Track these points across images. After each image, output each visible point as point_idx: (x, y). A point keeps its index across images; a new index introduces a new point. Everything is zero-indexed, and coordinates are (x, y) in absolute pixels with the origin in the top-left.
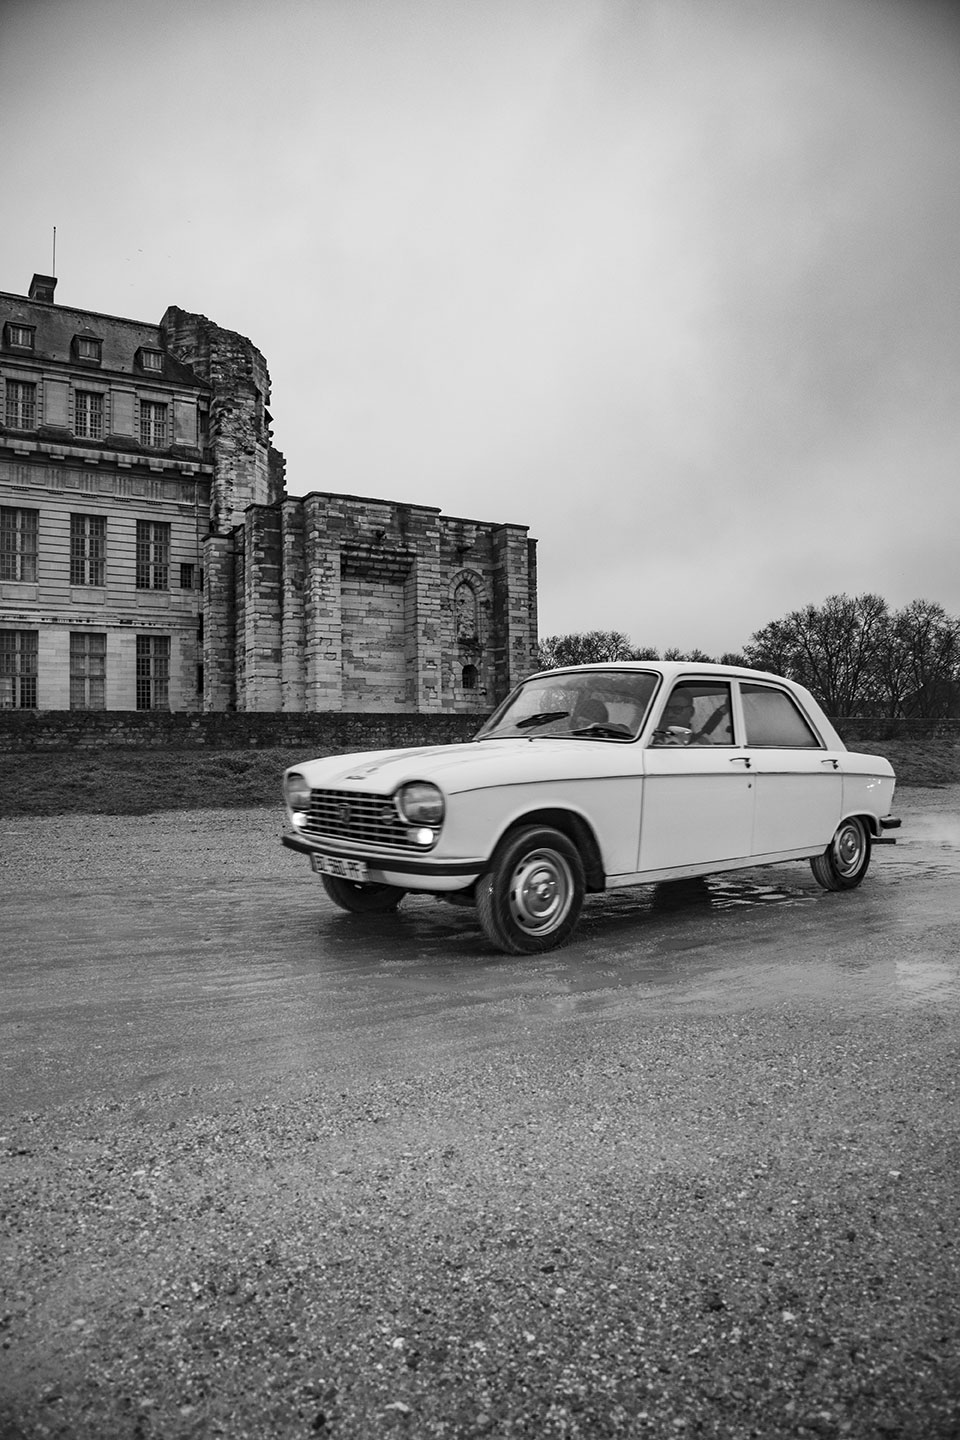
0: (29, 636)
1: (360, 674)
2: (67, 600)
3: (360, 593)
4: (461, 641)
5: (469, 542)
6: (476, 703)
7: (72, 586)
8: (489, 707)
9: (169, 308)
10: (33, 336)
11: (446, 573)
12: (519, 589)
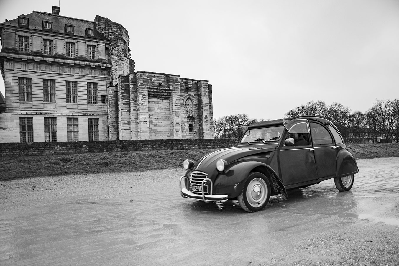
0: (54, 119)
1: (155, 128)
2: (65, 108)
3: (155, 103)
4: (188, 117)
5: (190, 86)
6: (193, 136)
7: (67, 103)
8: (197, 137)
9: (96, 16)
10: (52, 25)
11: (183, 96)
12: (206, 100)
